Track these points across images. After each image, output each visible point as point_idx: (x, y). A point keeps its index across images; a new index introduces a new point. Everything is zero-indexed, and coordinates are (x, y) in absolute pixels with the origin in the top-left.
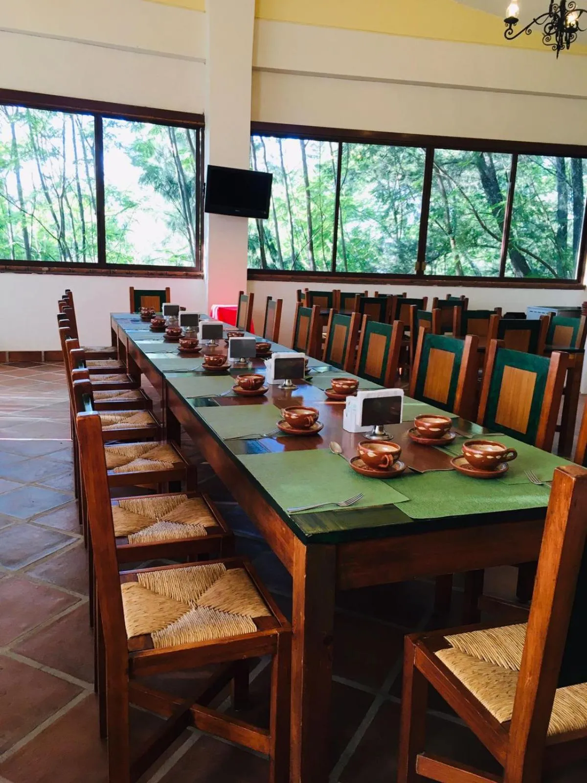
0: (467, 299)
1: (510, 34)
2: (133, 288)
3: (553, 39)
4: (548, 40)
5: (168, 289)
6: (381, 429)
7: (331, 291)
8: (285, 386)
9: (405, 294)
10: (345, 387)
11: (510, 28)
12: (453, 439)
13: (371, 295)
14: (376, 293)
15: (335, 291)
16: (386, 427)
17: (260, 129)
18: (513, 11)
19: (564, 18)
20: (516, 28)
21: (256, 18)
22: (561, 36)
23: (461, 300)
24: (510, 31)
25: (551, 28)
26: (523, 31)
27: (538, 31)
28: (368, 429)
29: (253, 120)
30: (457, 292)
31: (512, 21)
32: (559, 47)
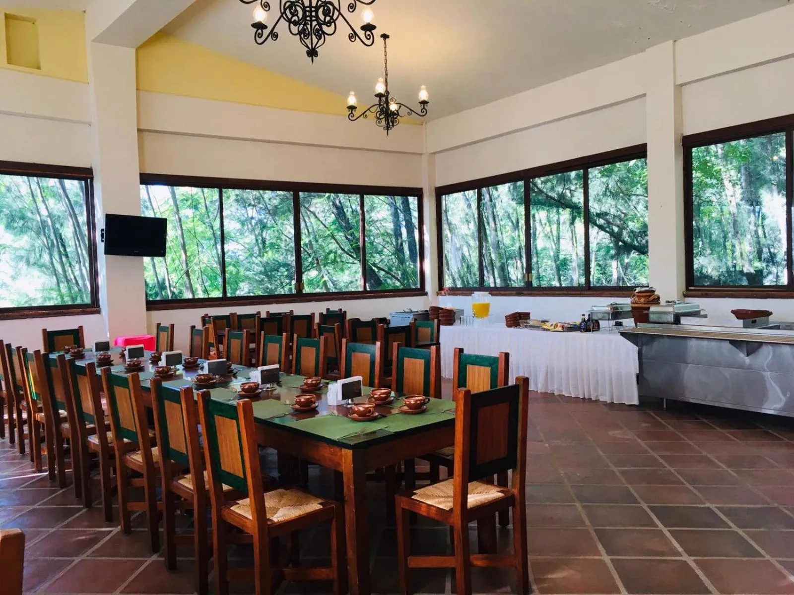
0: (345, 312)
1: (352, 117)
2: (46, 330)
3: (383, 123)
4: (380, 123)
5: (81, 327)
6: (352, 401)
7: (228, 314)
8: (268, 388)
9: (292, 312)
10: (314, 382)
11: (352, 113)
12: (393, 400)
13: (264, 315)
14: (268, 312)
15: (232, 314)
16: (354, 399)
17: (147, 179)
18: (352, 101)
19: (388, 108)
20: (357, 113)
21: (137, 89)
22: (388, 120)
23: (339, 313)
24: (352, 115)
25: (380, 115)
26: (360, 116)
27: (371, 116)
28: (345, 401)
29: (141, 172)
30: (335, 306)
31: (352, 108)
32: (388, 128)
